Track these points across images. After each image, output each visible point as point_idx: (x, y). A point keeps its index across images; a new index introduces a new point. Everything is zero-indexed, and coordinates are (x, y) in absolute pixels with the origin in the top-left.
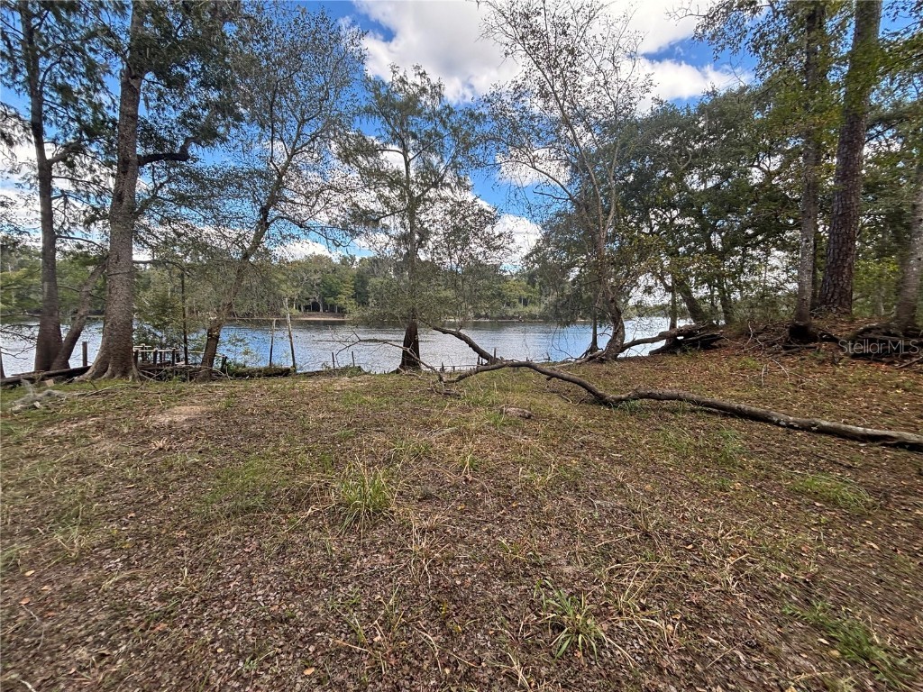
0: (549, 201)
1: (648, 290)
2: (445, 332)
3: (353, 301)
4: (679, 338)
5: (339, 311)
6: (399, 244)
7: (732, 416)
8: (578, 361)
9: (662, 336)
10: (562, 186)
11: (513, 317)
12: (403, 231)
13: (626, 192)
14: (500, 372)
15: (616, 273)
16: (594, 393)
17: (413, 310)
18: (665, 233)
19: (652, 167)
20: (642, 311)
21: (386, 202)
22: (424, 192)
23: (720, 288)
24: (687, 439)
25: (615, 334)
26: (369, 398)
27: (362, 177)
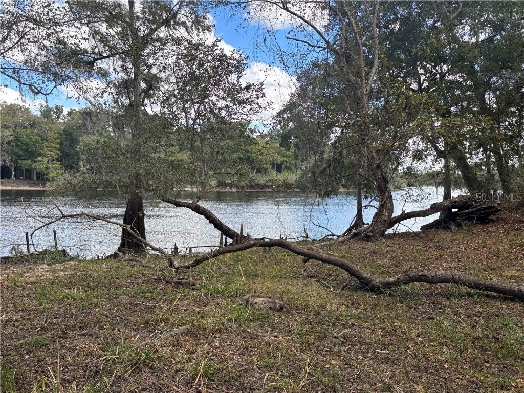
0: (305, 48)
1: (418, 156)
2: (178, 205)
3: (58, 165)
4: (454, 210)
5: (38, 178)
6: (119, 93)
7: (513, 300)
8: (341, 239)
9: (434, 208)
10: (319, 32)
11: (265, 186)
12: (125, 76)
13: (391, 42)
14: (246, 253)
15: (382, 135)
16: (358, 277)
17: (137, 176)
18: (434, 91)
19: (419, 14)
20: (412, 179)
21: (104, 40)
22: (153, 31)
23: (497, 154)
24: (465, 328)
25: (382, 206)
26: (74, 291)
27: (71, 8)
